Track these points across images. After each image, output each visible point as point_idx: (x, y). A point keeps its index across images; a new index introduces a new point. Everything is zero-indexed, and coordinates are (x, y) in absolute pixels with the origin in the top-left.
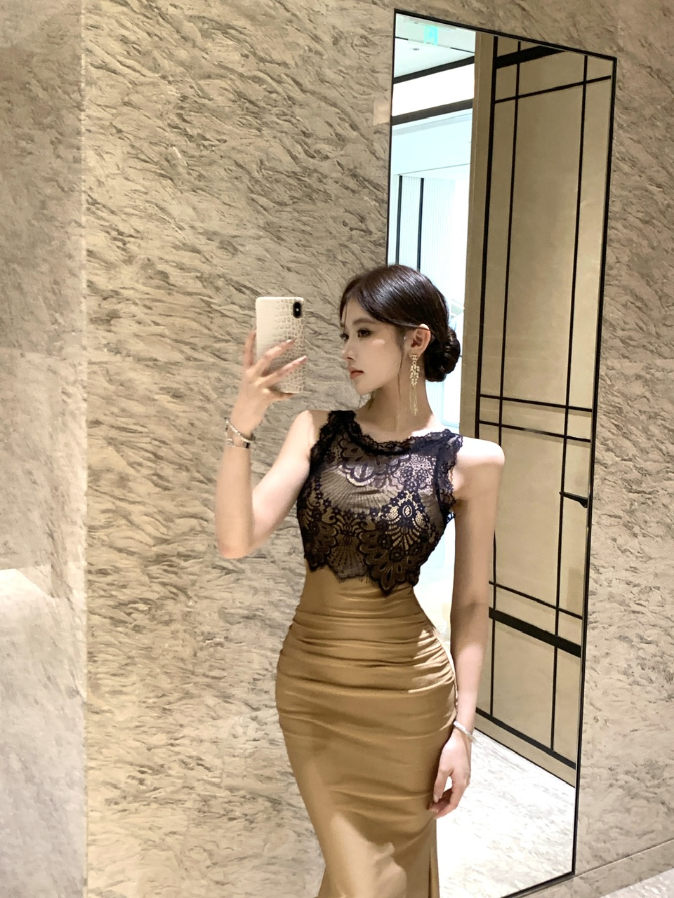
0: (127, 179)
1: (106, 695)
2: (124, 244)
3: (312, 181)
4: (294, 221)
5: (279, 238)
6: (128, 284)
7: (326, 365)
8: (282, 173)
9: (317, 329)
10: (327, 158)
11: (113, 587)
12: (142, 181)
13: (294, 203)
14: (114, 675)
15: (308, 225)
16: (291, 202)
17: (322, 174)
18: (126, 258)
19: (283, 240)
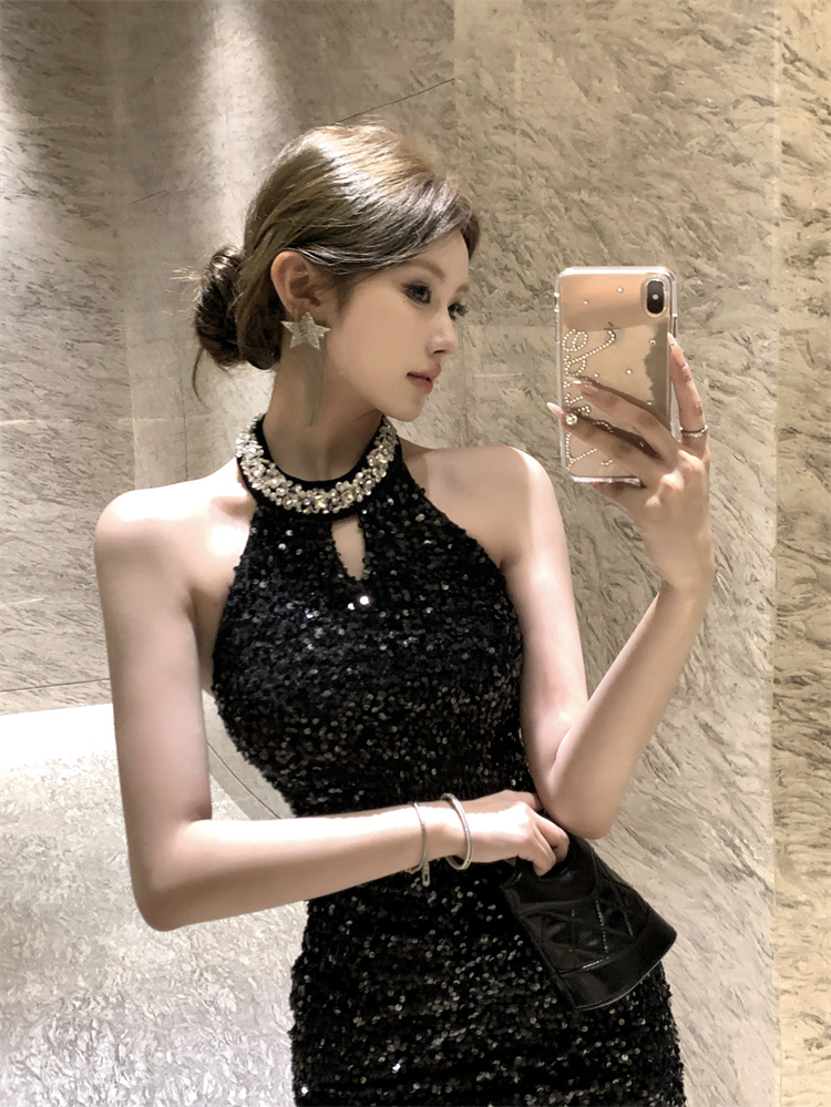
1: (804, 878)
11: (813, 705)
14: (814, 846)
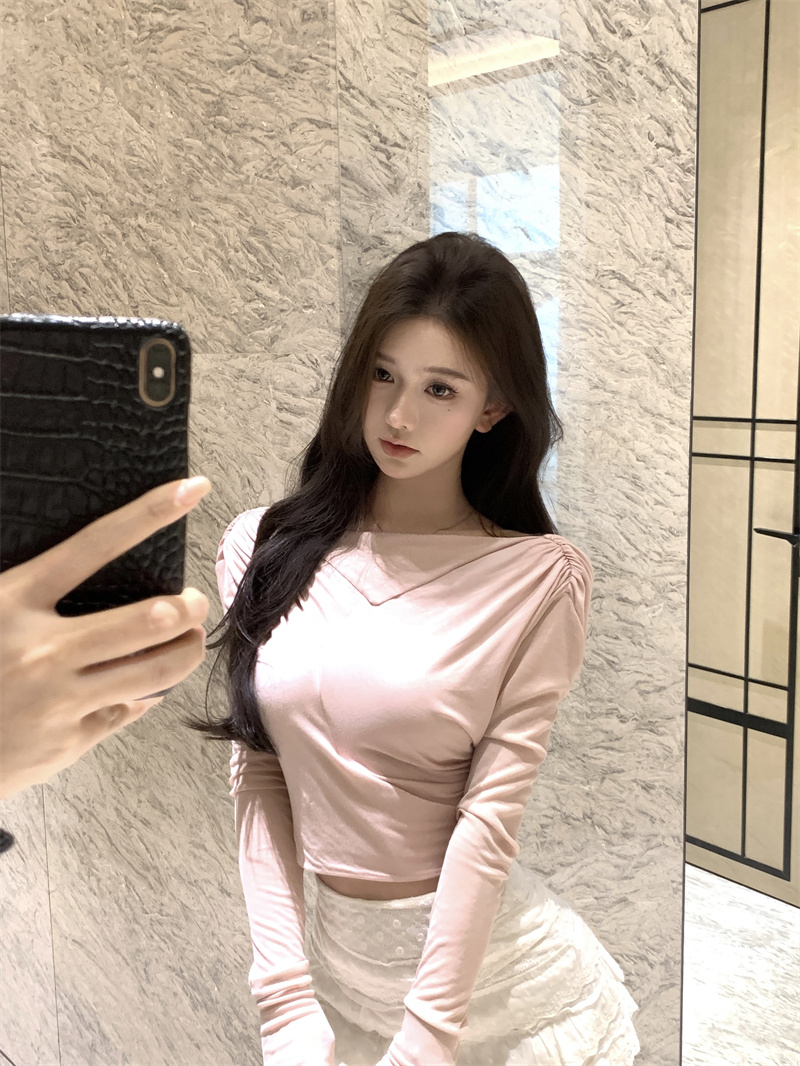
0: (389, 48)
2: (389, 158)
3: (612, 68)
4: (592, 130)
5: (575, 155)
6: (394, 225)
7: (630, 352)
8: (579, 55)
9: (619, 298)
10: (629, 34)
12: (409, 54)
13: (593, 101)
15: (609, 137)
16: (588, 100)
17: (624, 60)
18: (392, 182)
19: (580, 158)
